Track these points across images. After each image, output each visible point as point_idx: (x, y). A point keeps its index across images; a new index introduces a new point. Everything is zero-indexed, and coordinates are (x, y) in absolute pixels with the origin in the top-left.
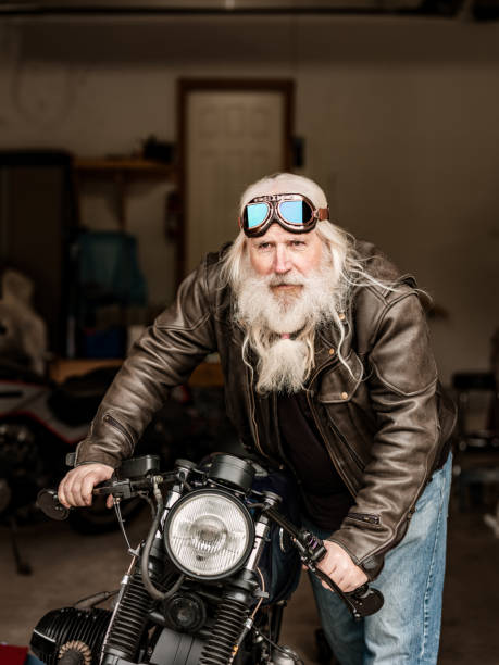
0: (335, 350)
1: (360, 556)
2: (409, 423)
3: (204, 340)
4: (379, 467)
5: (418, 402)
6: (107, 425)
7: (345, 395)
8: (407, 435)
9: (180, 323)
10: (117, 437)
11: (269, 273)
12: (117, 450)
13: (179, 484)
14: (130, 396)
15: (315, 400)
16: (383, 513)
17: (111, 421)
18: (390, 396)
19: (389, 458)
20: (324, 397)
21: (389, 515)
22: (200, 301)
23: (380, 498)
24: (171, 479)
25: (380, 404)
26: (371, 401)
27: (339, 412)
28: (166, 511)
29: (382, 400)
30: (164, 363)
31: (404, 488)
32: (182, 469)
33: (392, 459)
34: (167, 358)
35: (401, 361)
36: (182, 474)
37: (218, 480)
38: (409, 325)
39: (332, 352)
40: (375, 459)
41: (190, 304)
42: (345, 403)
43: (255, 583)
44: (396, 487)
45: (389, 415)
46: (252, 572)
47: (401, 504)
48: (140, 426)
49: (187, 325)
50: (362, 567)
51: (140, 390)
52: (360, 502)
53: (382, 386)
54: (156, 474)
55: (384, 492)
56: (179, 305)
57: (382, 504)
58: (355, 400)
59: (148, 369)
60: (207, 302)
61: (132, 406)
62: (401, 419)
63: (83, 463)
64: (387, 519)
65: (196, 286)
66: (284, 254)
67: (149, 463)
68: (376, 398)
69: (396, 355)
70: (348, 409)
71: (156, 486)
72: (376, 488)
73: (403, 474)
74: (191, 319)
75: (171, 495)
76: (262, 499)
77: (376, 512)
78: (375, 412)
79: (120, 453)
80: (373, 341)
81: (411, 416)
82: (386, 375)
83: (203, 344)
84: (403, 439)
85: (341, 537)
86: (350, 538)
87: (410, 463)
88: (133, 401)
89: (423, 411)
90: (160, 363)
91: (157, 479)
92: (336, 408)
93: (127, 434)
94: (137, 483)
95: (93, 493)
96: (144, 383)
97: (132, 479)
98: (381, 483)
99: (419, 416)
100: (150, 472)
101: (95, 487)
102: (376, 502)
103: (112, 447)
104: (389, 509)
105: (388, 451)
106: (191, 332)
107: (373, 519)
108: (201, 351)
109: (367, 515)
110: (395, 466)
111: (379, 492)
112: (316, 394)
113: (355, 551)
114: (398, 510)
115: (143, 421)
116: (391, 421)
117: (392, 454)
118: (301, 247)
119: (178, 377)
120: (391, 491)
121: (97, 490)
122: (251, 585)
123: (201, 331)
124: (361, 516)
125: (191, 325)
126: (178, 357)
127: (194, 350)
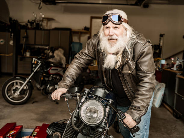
0: (128, 59)
1: (135, 118)
2: (148, 81)
3: (93, 56)
4: (140, 93)
5: (151, 75)
6: (66, 77)
7: (129, 71)
8: (148, 84)
9: (86, 51)
10: (69, 81)
11: (108, 36)
12: (69, 84)
13: (85, 95)
14: (73, 70)
15: (121, 73)
16: (141, 106)
17: (67, 76)
18: (143, 73)
19: (143, 90)
20: (124, 72)
21: (143, 106)
22: (92, 45)
23: (140, 101)
24: (82, 94)
25: (140, 75)
26: (137, 74)
27: (127, 76)
28: (81, 103)
29: (141, 74)
30: (82, 61)
31: (147, 99)
32: (86, 91)
33: (144, 91)
34: (83, 60)
35: (147, 63)
36: (86, 93)
37: (96, 96)
38: (149, 53)
39: (127, 59)
40: (139, 91)
41: (89, 46)
42: (129, 74)
43: (105, 126)
44: (145, 98)
45: (143, 78)
46: (105, 123)
47: (146, 103)
48: (75, 78)
49: (88, 52)
50: (136, 121)
51: (75, 68)
52: (134, 102)
53: (141, 70)
54: (78, 93)
55: (141, 100)
56: (86, 47)
57: (141, 103)
58: (132, 73)
59: (78, 63)
60: (94, 46)
61: (73, 72)
62: (146, 80)
63: (59, 88)
64: (142, 107)
65: (91, 42)
66: (112, 30)
67: (76, 89)
68: (139, 73)
69: (146, 61)
70: (130, 75)
71: (78, 96)
72: (139, 98)
73: (147, 95)
74: (89, 50)
75: (82, 98)
76: (108, 101)
77: (139, 105)
78: (138, 77)
79: (70, 85)
80: (139, 57)
81: (149, 79)
82: (142, 67)
83: (92, 57)
84: (147, 85)
85: (129, 112)
86: (132, 112)
87: (148, 92)
88: (74, 71)
89: (152, 77)
90: (81, 61)
91: (78, 94)
92: (127, 75)
93: (72, 80)
94: (73, 95)
95: (61, 97)
96: (76, 66)
97: (71, 94)
98: (140, 97)
99: (151, 79)
100: (76, 92)
101: (61, 95)
102: (139, 102)
103: (67, 83)
104: (143, 105)
105: (143, 89)
106: (89, 53)
107: (138, 107)
108: (92, 59)
109: (137, 106)
110: (145, 93)
111: (140, 100)
112: (121, 71)
113: (133, 116)
114: (145, 105)
115: (76, 76)
116: (143, 80)
117: (144, 89)
118: (117, 29)
119: (85, 65)
120: (143, 99)
121: (62, 96)
122: (104, 126)
123: (92, 53)
124: (135, 107)
125: (89, 52)
126: (86, 60)
127: (90, 58)
